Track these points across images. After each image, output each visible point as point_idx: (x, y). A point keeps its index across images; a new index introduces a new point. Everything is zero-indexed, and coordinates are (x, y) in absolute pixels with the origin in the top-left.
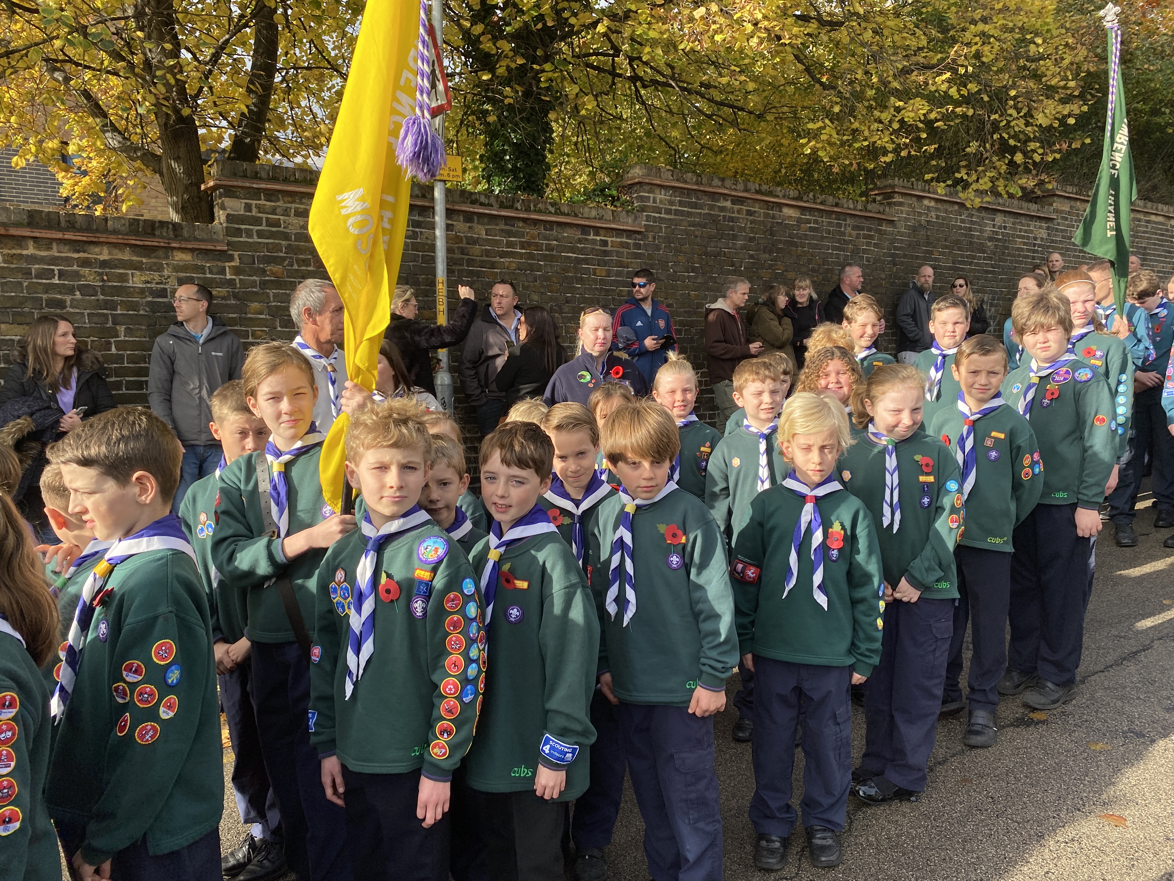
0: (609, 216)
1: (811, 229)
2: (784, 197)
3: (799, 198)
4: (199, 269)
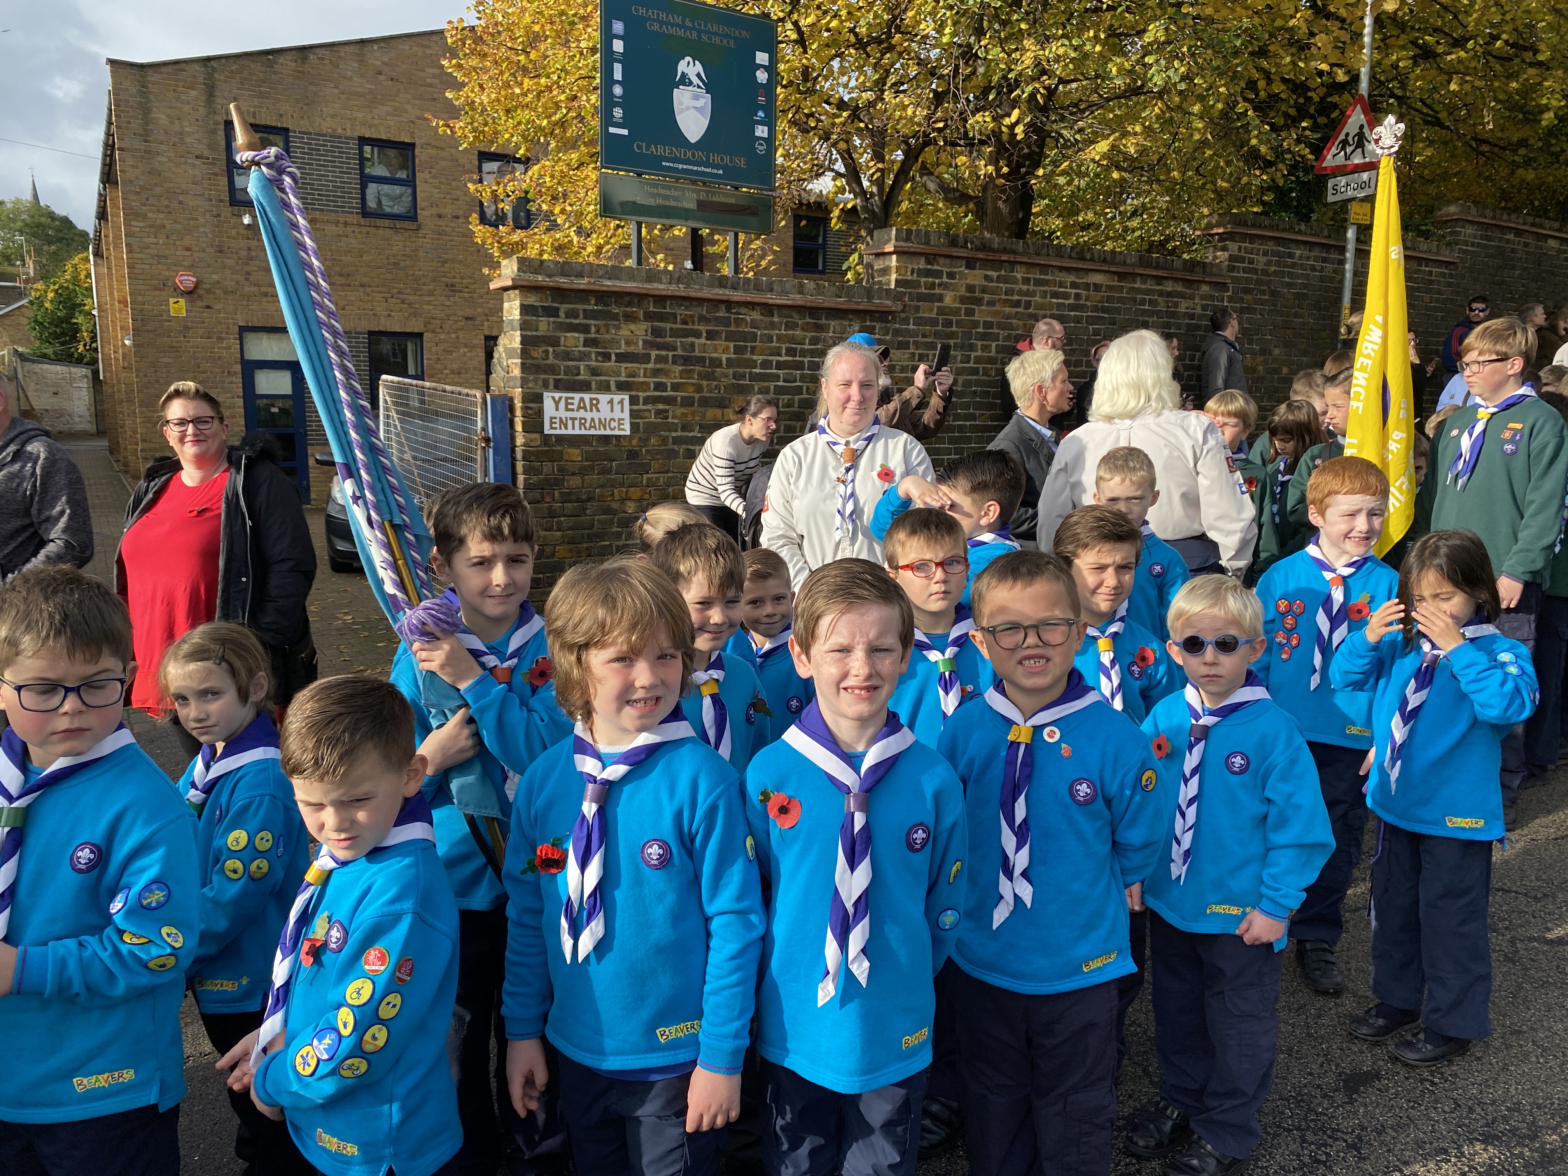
0: (1434, 250)
2: (1550, 229)
3: (1559, 230)
4: (1212, 298)
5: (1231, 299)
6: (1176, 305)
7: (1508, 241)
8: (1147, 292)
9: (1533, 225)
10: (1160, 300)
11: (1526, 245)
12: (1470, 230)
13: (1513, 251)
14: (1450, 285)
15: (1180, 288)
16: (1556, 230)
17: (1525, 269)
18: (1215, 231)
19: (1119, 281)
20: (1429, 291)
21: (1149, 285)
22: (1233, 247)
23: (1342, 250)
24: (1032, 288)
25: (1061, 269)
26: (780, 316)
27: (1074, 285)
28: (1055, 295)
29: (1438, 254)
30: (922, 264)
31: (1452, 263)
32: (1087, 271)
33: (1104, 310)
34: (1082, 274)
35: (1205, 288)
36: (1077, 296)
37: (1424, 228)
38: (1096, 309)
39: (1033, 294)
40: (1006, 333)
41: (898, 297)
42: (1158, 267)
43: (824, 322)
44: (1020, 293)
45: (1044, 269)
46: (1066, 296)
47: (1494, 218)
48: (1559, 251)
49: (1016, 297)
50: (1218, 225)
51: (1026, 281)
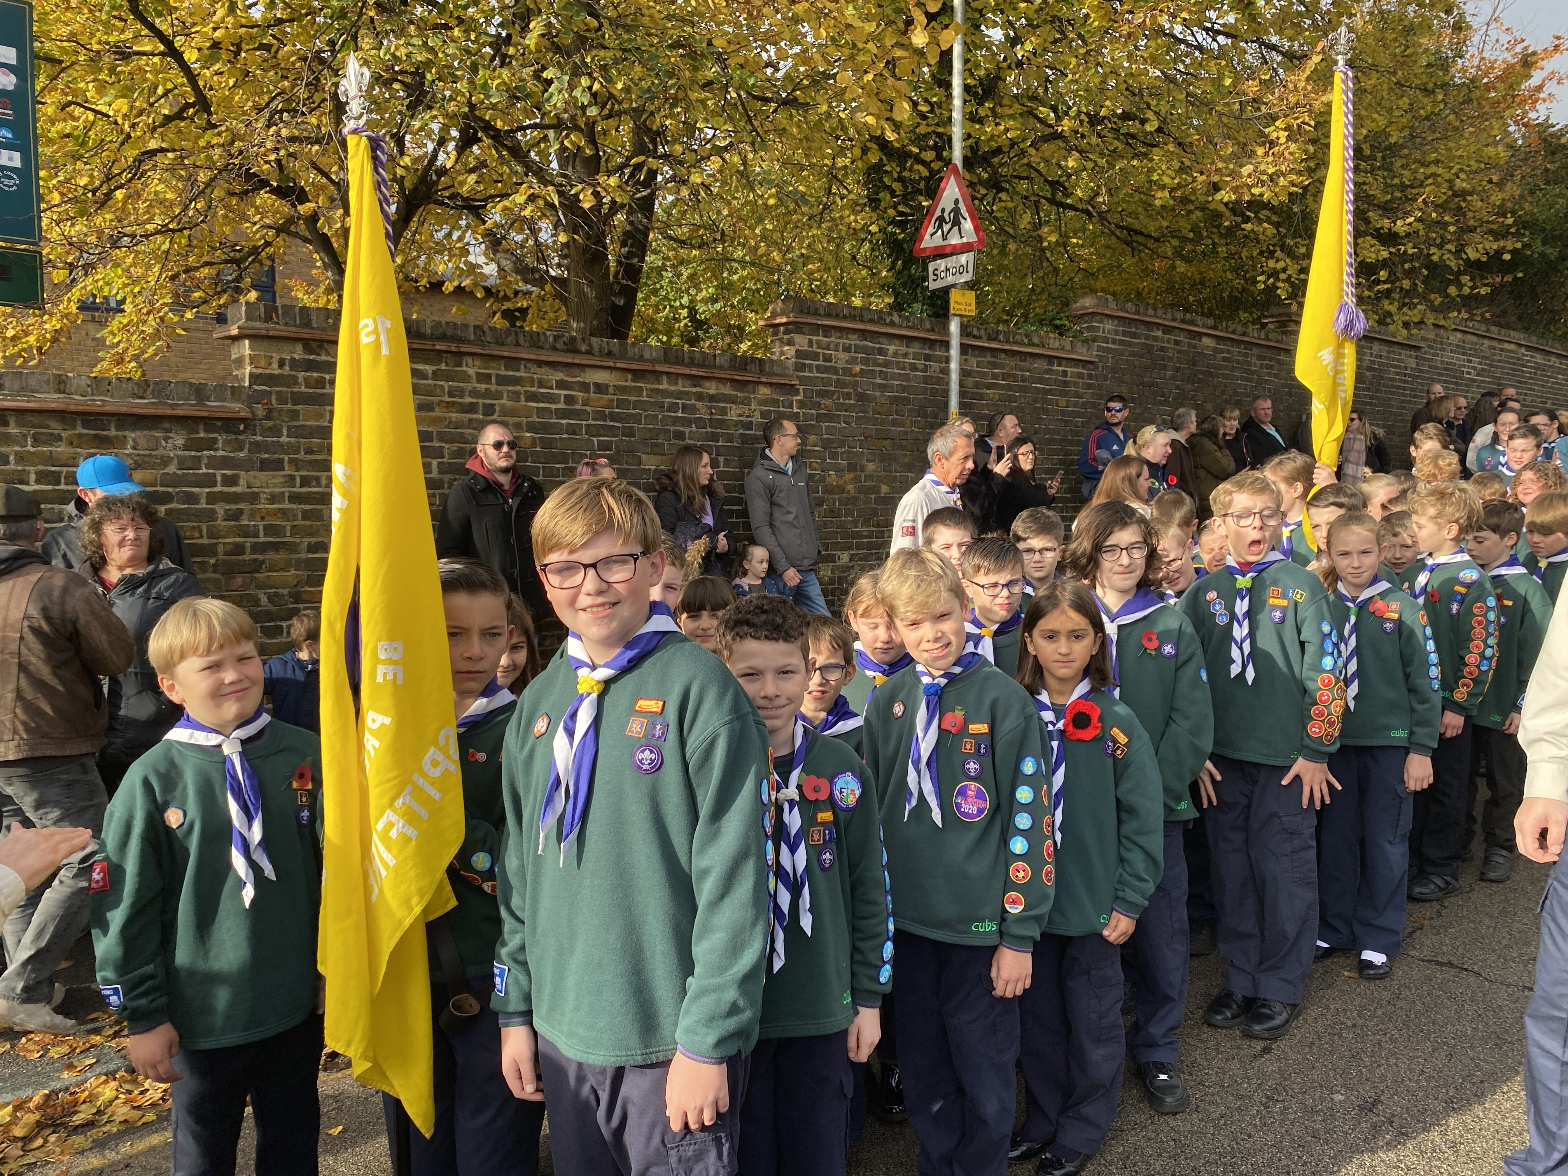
0: (1068, 347)
1: (1225, 359)
2: (1204, 326)
3: (1214, 328)
4: (775, 403)
5: (801, 404)
6: (724, 411)
8: (679, 395)
10: (699, 404)
11: (1177, 343)
12: (1109, 326)
13: (1163, 349)
14: (1090, 386)
15: (727, 390)
16: (1211, 328)
17: (1178, 369)
18: (778, 321)
19: (633, 380)
20: (1065, 394)
21: (681, 386)
22: (801, 341)
24: (494, 387)
25: (540, 363)
29: (1072, 351)
31: (1091, 363)
32: (583, 367)
34: (575, 371)
35: (764, 392)
36: (569, 400)
37: (1058, 322)
38: (602, 416)
40: (455, 447)
41: (253, 398)
42: (692, 363)
44: (474, 393)
47: (1137, 313)
48: (1215, 350)
50: (783, 314)
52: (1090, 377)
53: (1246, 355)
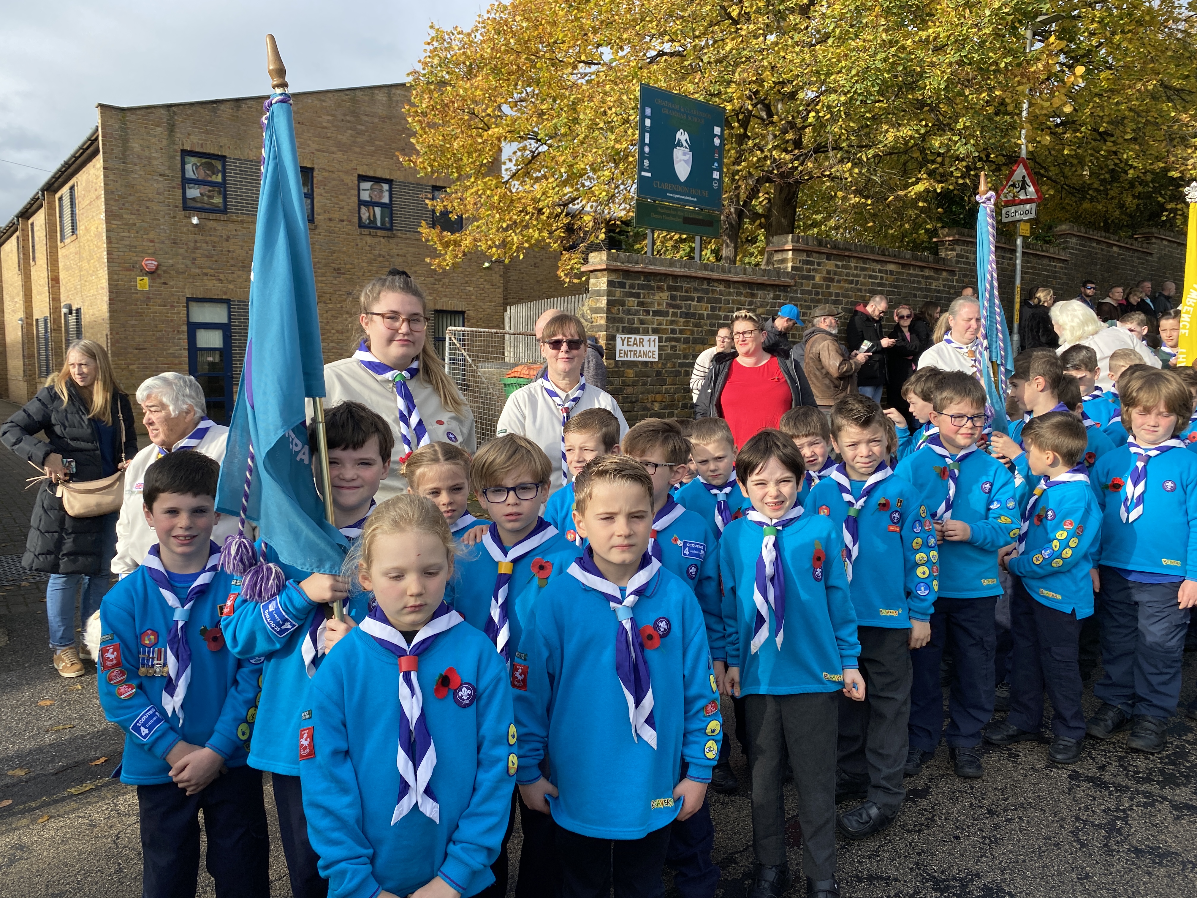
0: (1057, 252)
2: (1114, 240)
4: (948, 280)
5: (958, 281)
6: (930, 284)
7: (1093, 248)
8: (916, 276)
9: (1105, 237)
10: (923, 281)
11: (1102, 250)
12: (1074, 240)
13: (1096, 253)
14: (1065, 274)
15: (932, 274)
16: (1117, 241)
17: (1102, 265)
18: (947, 239)
20: (1055, 278)
21: (917, 272)
22: (958, 248)
23: (1014, 251)
24: (859, 272)
25: (874, 261)
26: (734, 288)
27: (880, 271)
28: (871, 277)
29: (1059, 254)
30: (804, 258)
31: (1066, 260)
32: (886, 262)
33: (895, 287)
34: (884, 264)
35: (944, 274)
36: (882, 278)
37: (1047, 238)
38: (891, 286)
39: (859, 276)
40: (846, 300)
41: (793, 277)
42: (921, 261)
43: (755, 292)
44: (853, 275)
45: (865, 260)
46: (875, 277)
47: (1086, 233)
48: (1119, 254)
49: (851, 278)
50: (949, 235)
51: (856, 268)
52: (1066, 268)
53: (1132, 257)
